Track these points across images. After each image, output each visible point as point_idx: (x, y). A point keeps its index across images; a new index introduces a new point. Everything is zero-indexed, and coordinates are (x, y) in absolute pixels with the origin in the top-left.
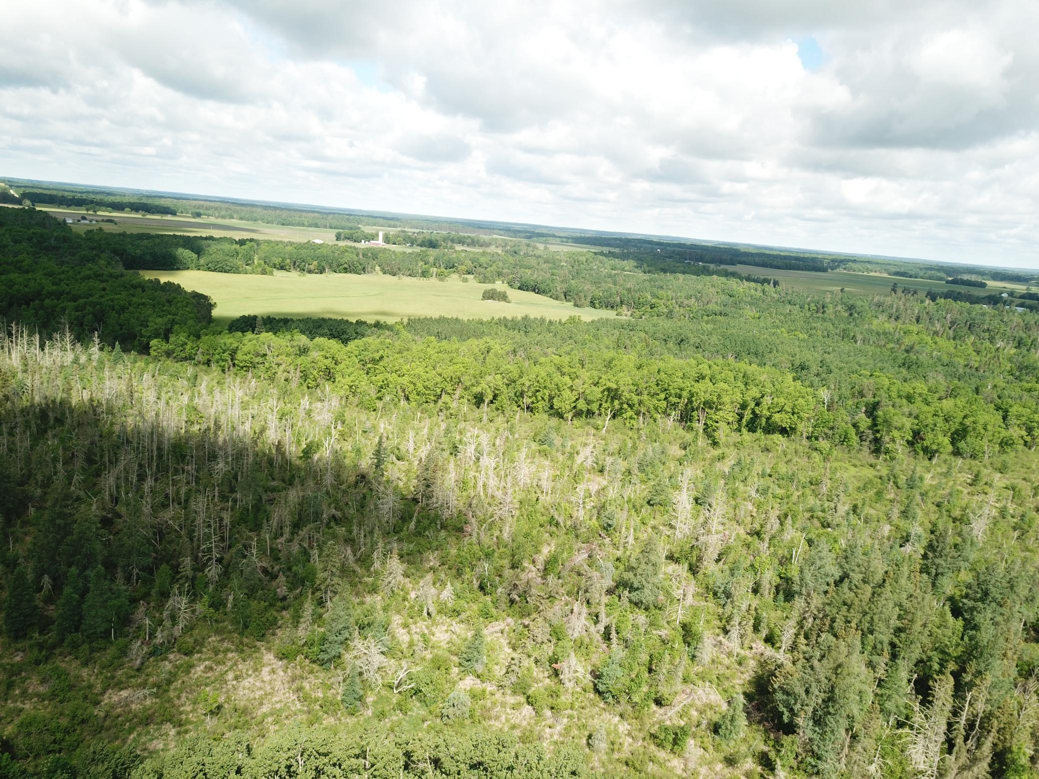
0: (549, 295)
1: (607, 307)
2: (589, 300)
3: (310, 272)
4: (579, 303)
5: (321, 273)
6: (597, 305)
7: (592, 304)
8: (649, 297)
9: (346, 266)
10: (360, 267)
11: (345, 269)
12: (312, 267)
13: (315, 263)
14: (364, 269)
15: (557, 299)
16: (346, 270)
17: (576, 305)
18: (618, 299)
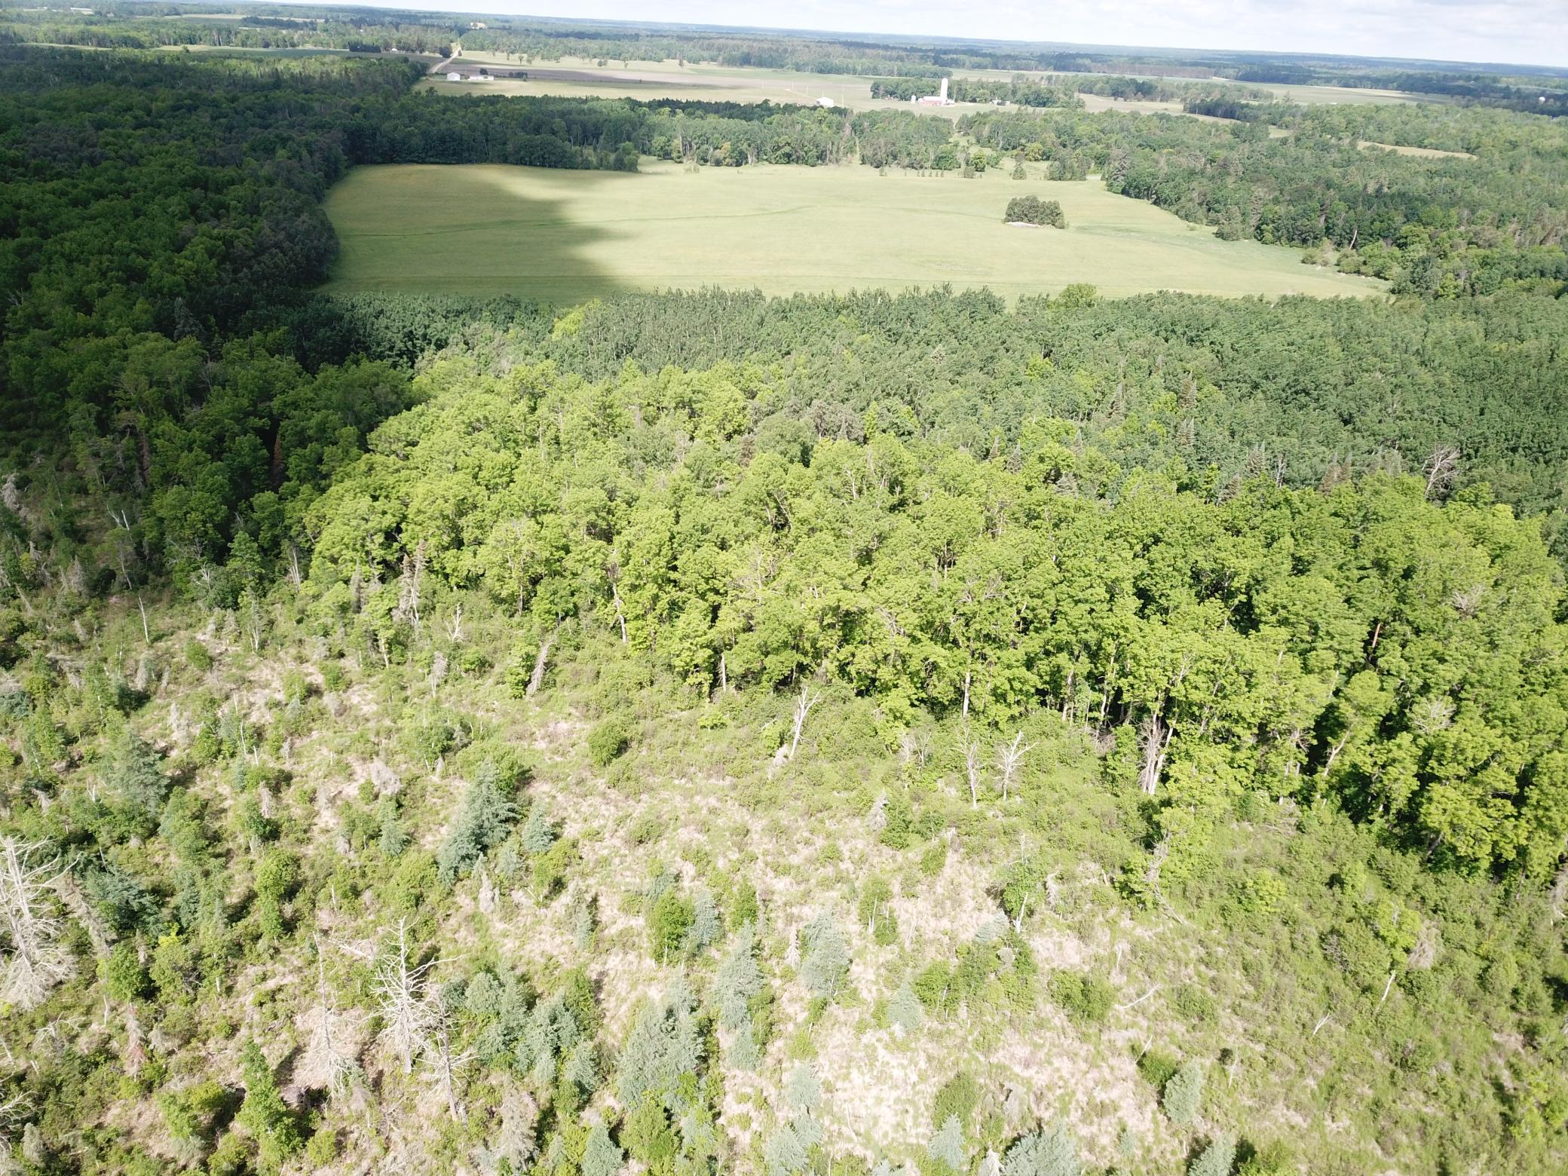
0: (1174, 208)
1: (1291, 239)
2: (1253, 221)
3: (718, 163)
4: (1226, 229)
5: (738, 164)
6: (1268, 236)
7: (1259, 234)
8: (1399, 219)
9: (787, 149)
10: (814, 152)
11: (788, 156)
12: (719, 154)
13: (727, 145)
14: (821, 157)
15: (1186, 217)
16: (788, 158)
17: (1220, 235)
18: (1321, 223)
